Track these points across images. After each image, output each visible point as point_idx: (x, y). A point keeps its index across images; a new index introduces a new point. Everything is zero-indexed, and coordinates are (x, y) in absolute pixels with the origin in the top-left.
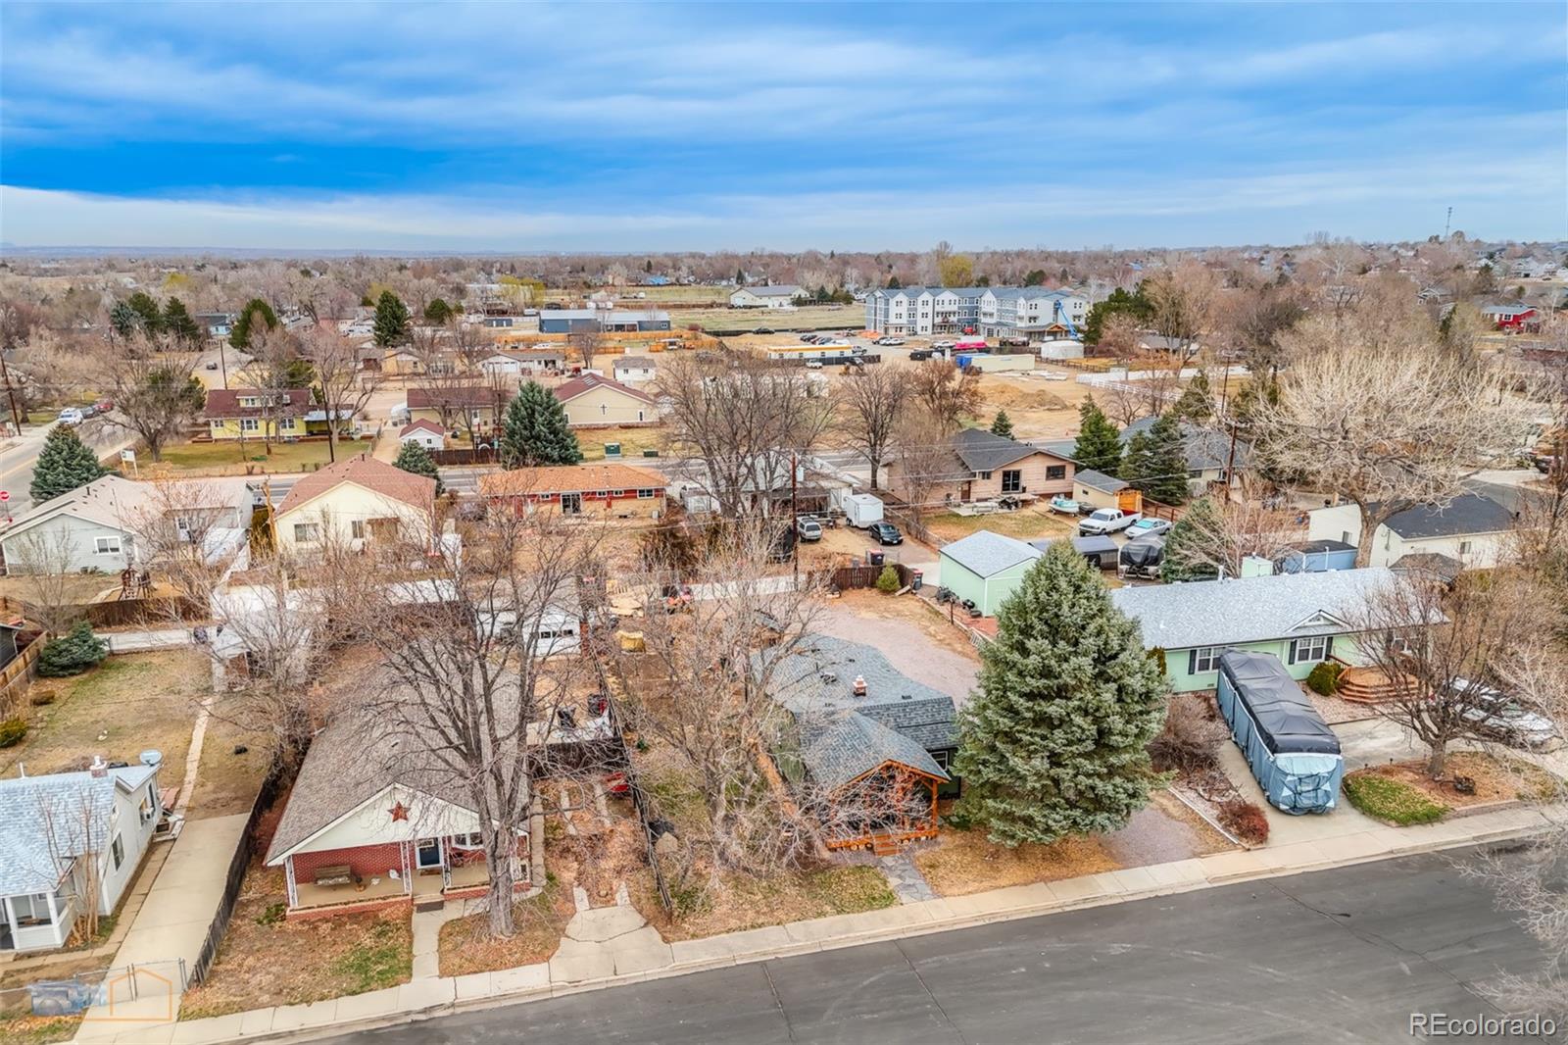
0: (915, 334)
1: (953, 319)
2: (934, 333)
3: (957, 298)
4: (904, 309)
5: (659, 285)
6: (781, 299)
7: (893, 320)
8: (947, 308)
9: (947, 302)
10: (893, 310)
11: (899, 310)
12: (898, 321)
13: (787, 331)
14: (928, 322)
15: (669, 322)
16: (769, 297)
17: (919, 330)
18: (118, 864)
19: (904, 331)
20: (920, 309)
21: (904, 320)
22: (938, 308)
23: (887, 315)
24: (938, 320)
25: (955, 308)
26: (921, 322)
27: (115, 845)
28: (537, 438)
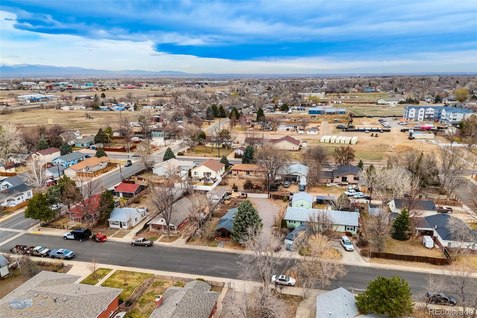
0: (417, 121)
1: (432, 116)
2: (424, 121)
3: (434, 110)
4: (414, 113)
5: (369, 92)
6: (395, 102)
7: (410, 116)
8: (430, 113)
9: (430, 111)
10: (410, 113)
11: (412, 113)
12: (412, 116)
13: (378, 116)
14: (422, 117)
15: (345, 112)
16: (390, 101)
17: (418, 120)
18: (136, 221)
19: (413, 120)
20: (420, 113)
21: (414, 116)
22: (426, 113)
23: (408, 114)
24: (426, 117)
25: (433, 113)
26: (419, 117)
27: (136, 219)
28: (247, 157)
